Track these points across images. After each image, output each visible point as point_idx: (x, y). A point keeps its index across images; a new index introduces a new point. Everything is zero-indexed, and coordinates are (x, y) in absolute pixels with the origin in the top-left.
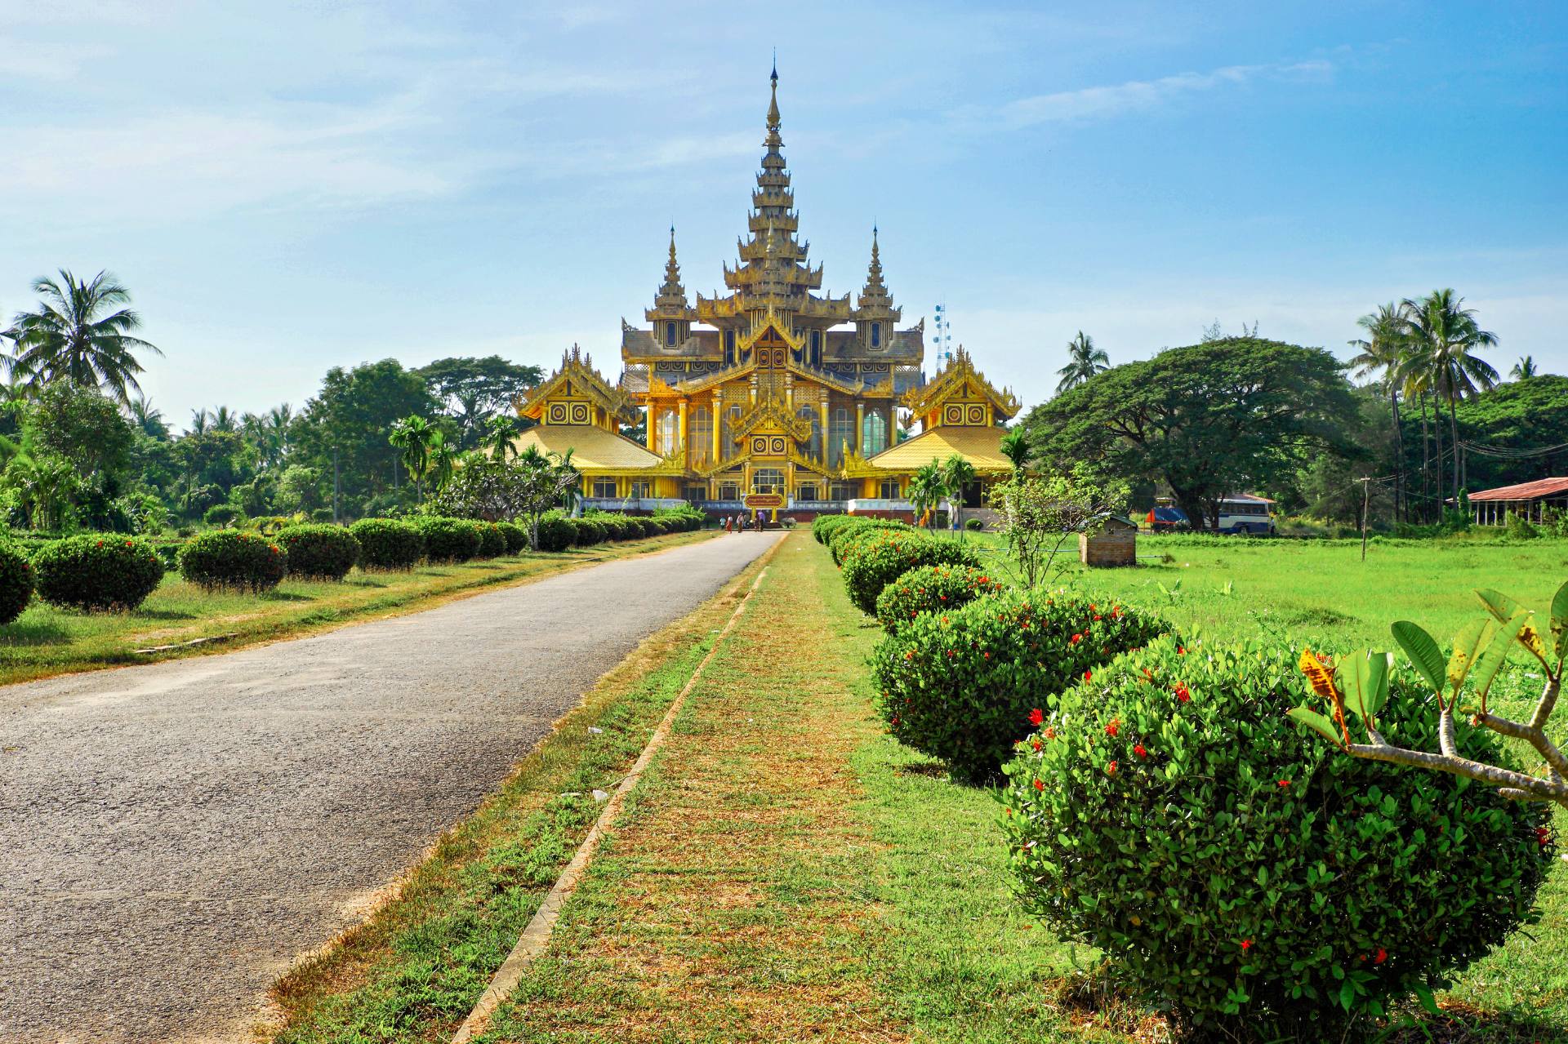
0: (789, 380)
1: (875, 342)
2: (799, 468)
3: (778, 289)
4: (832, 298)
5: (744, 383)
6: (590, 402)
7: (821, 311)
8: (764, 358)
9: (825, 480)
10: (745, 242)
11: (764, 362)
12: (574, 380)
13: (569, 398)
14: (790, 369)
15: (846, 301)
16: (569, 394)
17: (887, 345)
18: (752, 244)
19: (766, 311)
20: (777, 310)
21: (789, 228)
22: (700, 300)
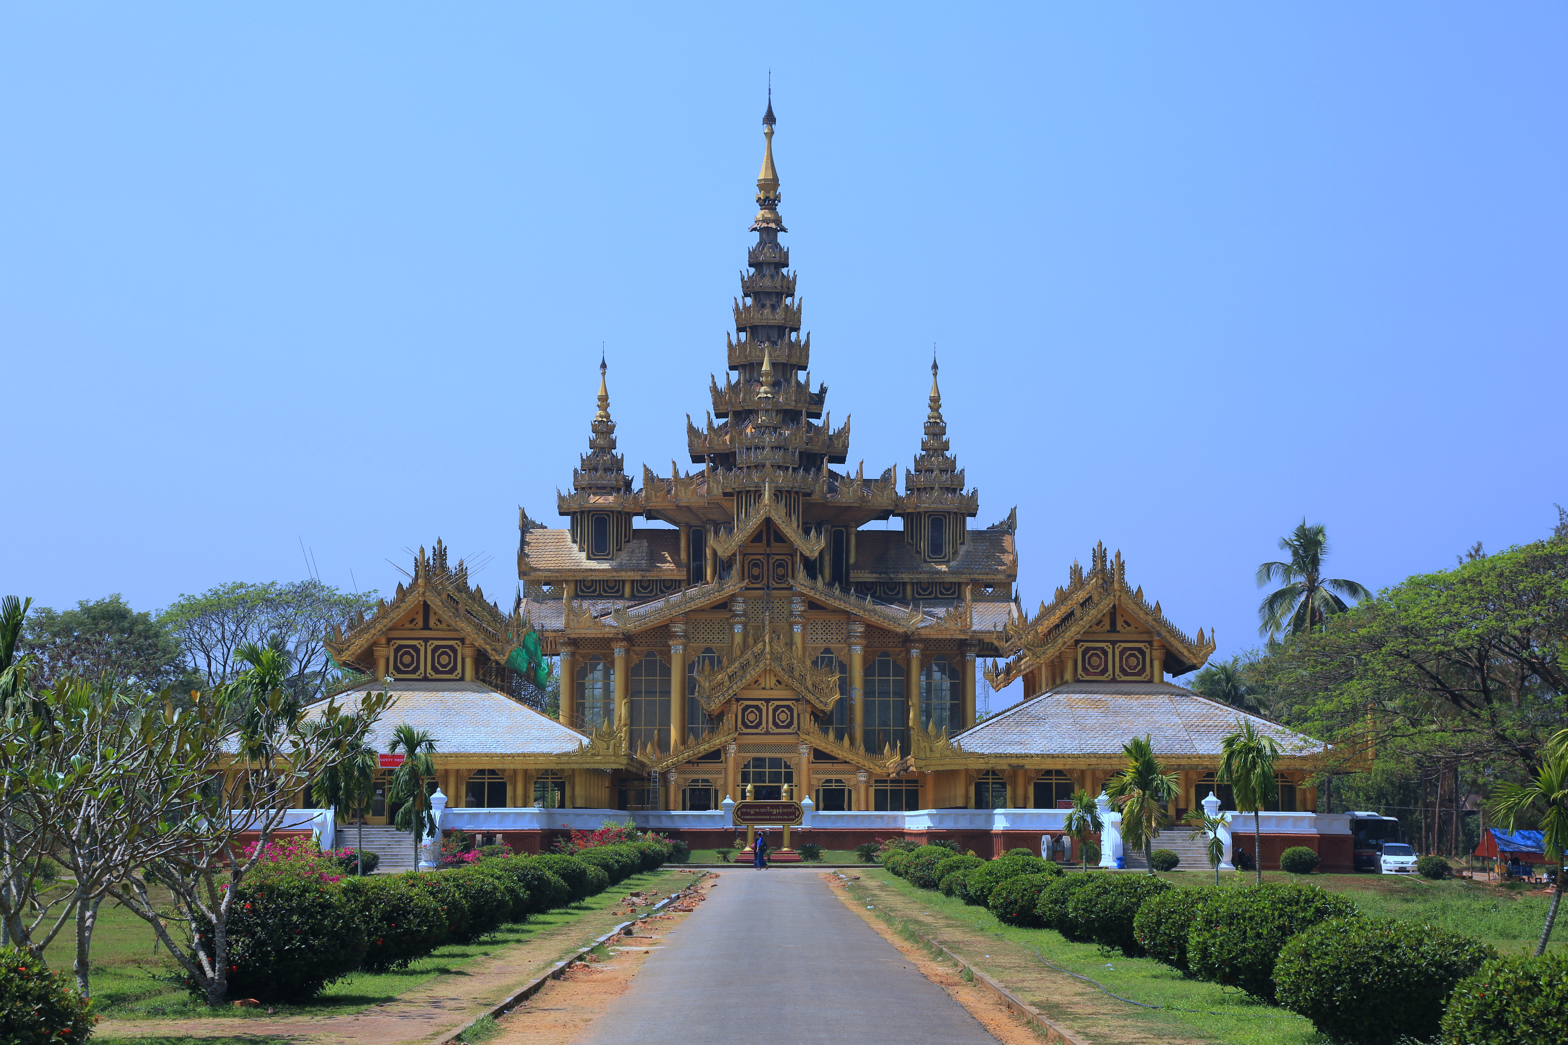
0: (798, 607)
1: (937, 548)
2: (819, 755)
3: (779, 456)
4: (866, 476)
5: (723, 615)
6: (462, 640)
7: (846, 497)
8: (756, 571)
9: (862, 777)
10: (722, 384)
11: (756, 578)
12: (435, 603)
13: (427, 634)
14: (799, 588)
15: (888, 477)
16: (426, 627)
17: (955, 553)
18: (733, 388)
19: (759, 494)
20: (778, 494)
21: (794, 361)
22: (649, 477)
